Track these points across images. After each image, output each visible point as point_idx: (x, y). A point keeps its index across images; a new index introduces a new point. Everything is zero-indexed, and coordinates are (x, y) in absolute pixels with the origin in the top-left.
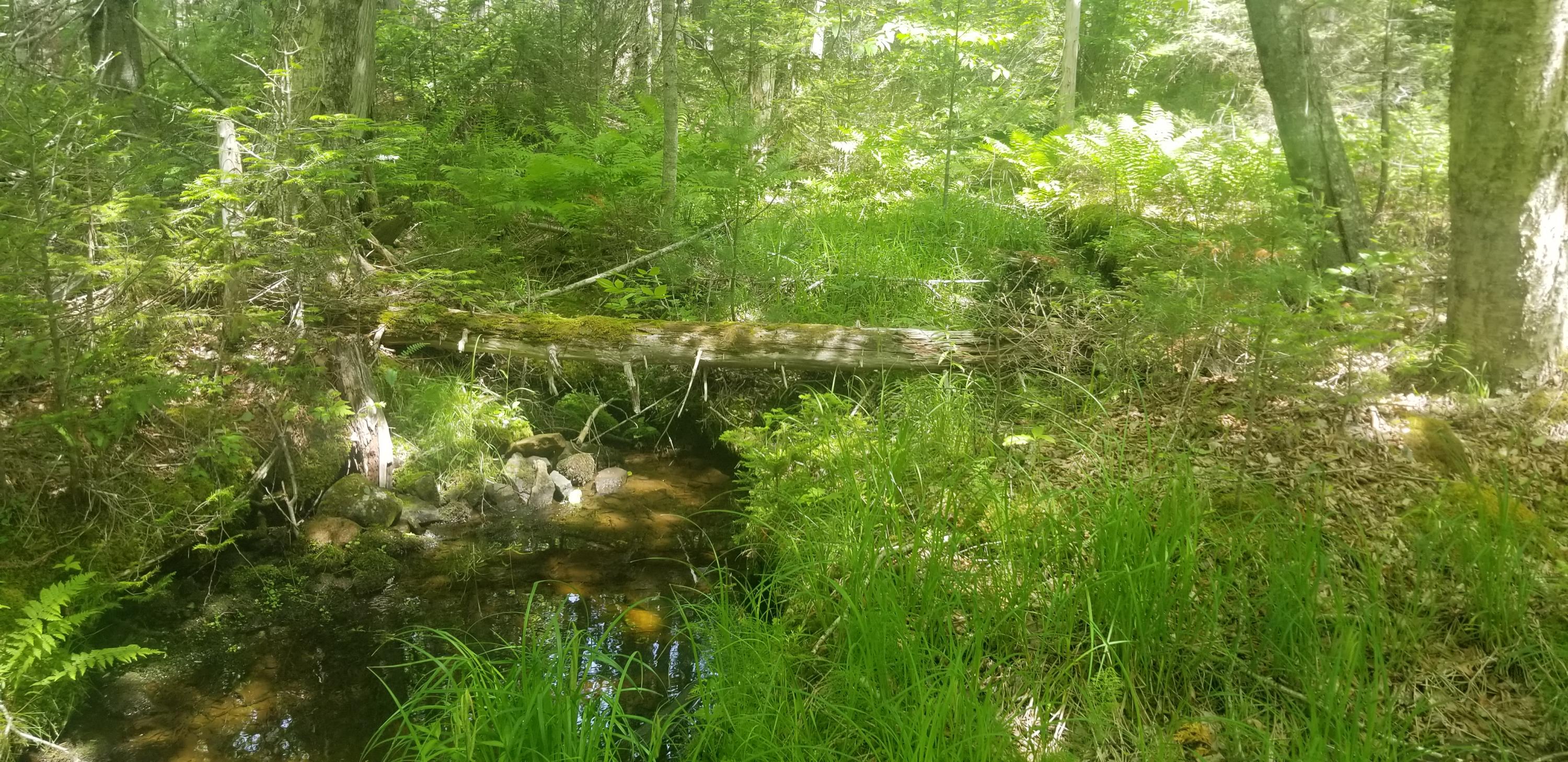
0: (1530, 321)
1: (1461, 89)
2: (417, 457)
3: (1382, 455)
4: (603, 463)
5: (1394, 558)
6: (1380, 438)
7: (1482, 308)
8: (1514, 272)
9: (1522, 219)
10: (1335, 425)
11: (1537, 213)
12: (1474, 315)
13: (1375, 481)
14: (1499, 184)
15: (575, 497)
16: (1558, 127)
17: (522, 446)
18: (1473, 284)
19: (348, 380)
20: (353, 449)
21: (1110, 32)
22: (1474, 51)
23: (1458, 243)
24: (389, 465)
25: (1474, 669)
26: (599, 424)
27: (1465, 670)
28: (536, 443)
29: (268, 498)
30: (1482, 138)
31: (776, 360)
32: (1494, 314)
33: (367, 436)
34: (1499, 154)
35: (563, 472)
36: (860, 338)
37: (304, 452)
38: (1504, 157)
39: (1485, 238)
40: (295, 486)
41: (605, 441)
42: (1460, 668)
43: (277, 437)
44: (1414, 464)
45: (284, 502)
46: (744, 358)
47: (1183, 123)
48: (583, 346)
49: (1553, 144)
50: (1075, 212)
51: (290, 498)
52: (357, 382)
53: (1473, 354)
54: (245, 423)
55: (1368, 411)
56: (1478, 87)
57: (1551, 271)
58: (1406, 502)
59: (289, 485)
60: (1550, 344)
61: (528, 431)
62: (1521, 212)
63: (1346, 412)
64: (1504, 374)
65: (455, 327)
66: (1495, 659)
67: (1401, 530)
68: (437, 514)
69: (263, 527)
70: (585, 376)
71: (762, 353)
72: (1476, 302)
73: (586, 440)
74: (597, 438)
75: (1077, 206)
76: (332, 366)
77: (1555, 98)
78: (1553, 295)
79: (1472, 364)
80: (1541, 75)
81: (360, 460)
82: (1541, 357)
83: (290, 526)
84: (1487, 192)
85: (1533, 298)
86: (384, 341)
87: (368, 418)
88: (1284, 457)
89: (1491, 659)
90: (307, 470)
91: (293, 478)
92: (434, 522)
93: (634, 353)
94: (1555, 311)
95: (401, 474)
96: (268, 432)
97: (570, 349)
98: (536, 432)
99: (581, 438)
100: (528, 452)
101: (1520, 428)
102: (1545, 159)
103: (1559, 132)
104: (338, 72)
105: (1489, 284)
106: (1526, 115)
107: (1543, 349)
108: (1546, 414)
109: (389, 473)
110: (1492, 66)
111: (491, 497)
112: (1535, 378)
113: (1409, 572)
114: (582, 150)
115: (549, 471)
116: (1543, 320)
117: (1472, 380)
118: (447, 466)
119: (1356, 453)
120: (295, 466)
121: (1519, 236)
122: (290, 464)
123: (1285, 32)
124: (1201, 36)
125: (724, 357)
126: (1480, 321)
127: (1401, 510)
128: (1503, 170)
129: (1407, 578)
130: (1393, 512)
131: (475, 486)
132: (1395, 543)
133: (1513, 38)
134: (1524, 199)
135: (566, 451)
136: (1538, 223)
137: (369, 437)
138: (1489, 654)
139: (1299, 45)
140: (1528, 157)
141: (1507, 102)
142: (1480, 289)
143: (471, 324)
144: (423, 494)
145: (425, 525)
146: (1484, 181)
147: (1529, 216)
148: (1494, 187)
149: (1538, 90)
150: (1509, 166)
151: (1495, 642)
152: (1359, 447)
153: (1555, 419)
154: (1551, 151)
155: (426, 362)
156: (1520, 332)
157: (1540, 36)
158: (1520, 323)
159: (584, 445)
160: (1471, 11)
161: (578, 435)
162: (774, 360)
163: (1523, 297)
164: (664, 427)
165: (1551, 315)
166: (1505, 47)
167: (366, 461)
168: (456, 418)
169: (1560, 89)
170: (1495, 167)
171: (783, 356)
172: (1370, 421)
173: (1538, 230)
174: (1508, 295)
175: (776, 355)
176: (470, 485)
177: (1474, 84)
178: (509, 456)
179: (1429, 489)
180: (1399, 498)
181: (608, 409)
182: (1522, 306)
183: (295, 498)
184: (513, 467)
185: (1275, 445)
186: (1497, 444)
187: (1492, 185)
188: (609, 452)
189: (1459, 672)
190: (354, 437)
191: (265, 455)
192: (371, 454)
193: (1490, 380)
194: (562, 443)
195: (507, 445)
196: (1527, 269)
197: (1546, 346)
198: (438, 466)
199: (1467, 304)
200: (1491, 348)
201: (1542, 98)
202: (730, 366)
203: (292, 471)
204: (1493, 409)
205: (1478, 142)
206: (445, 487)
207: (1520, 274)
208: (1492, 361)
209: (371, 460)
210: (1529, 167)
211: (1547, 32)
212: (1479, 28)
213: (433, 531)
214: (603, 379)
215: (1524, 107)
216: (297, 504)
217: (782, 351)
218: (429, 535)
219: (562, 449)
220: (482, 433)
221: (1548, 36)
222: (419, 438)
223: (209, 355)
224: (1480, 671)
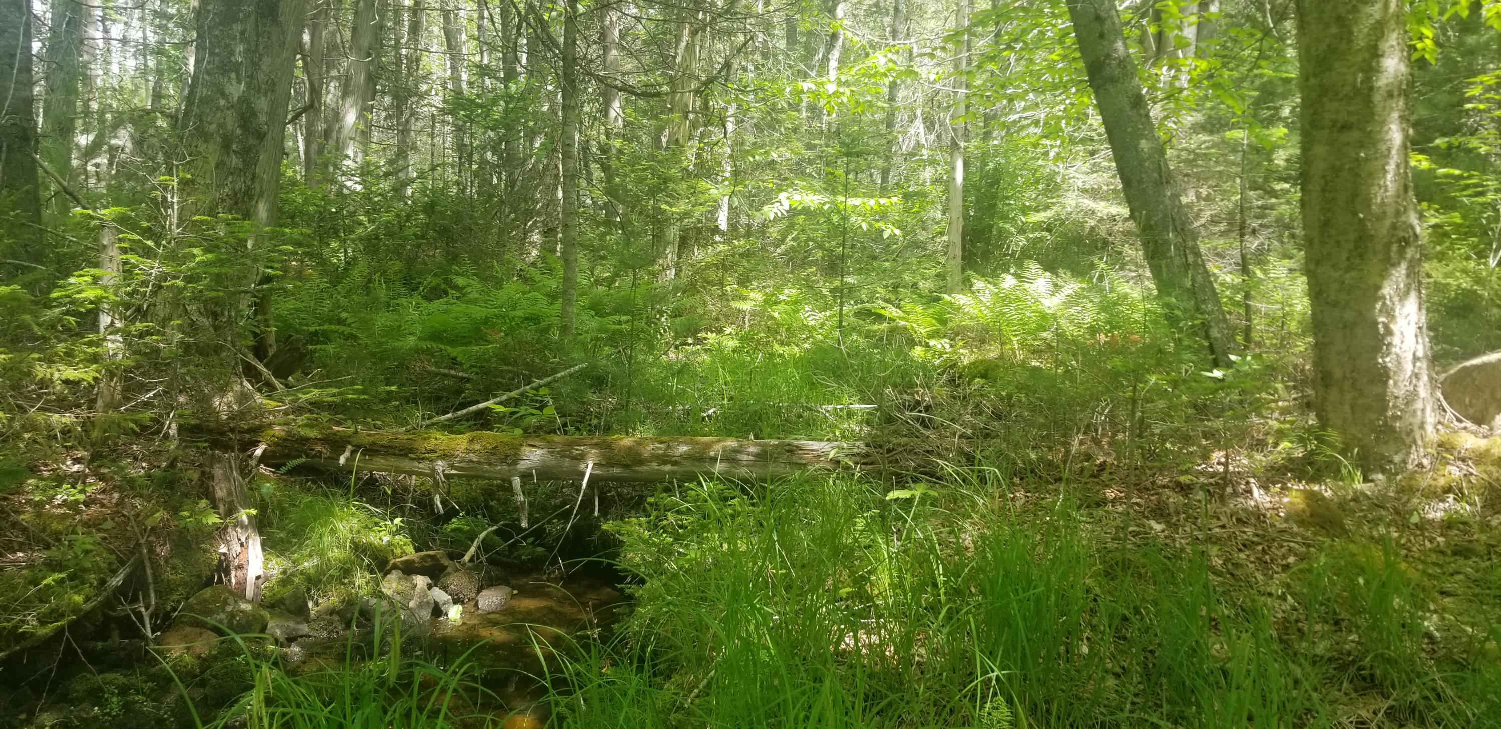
0: (1395, 407)
1: (1311, 187)
2: (289, 572)
3: (1265, 522)
4: (489, 583)
5: (1284, 612)
6: (1261, 506)
7: (1348, 397)
8: (1376, 359)
9: (1378, 306)
10: (1217, 496)
11: (1391, 301)
12: (1342, 404)
13: (1260, 544)
14: (1353, 274)
15: (455, 613)
16: (1403, 219)
17: (401, 562)
18: (1338, 374)
19: (220, 492)
20: (220, 562)
21: (992, 217)
22: (1320, 150)
23: (1320, 335)
24: (258, 578)
25: (1375, 713)
26: (486, 546)
27: (1364, 714)
28: (417, 560)
29: (124, 609)
30: (1333, 232)
31: (669, 473)
32: (1361, 402)
33: (237, 548)
34: (1351, 247)
35: (445, 588)
36: (752, 450)
37: (166, 562)
38: (1356, 248)
39: (1345, 327)
40: (152, 595)
41: (491, 561)
42: (1360, 712)
43: (138, 545)
44: (1296, 529)
45: (140, 613)
46: (635, 472)
47: (1060, 282)
48: (472, 462)
49: (1402, 234)
50: (965, 367)
51: (147, 609)
52: (230, 494)
53: (1343, 443)
54: (105, 531)
55: (1248, 483)
56: (1326, 184)
57: (1410, 357)
58: (1291, 560)
59: (146, 596)
60: (1416, 428)
61: (410, 549)
62: (1376, 299)
63: (1226, 486)
64: (1375, 460)
65: (337, 444)
66: (1394, 703)
67: (1288, 586)
68: (304, 629)
69: (115, 639)
70: (475, 500)
71: (655, 466)
72: (1342, 392)
73: (471, 560)
74: (483, 559)
75: (966, 362)
76: (207, 477)
77: (1398, 190)
78: (1414, 381)
79: (1343, 453)
80: (1384, 169)
81: (228, 574)
82: (1408, 441)
83: (144, 638)
84: (1343, 283)
85: (1396, 383)
86: (263, 459)
87: (239, 530)
88: (1168, 523)
89: (1390, 702)
90: (168, 581)
91: (151, 587)
92: (301, 637)
93: (522, 466)
94: (1417, 395)
95: (271, 589)
96: (129, 539)
97: (456, 465)
98: (417, 550)
99: (467, 558)
100: (409, 569)
101: (1395, 509)
102: (1395, 248)
103: (1405, 223)
104: (236, 204)
105: (1353, 371)
106: (1374, 207)
107: (1410, 433)
108: (1418, 494)
109: (257, 587)
110: (1338, 163)
111: (366, 615)
112: (1405, 462)
113: (1300, 625)
114: (486, 302)
115: (430, 587)
116: (1407, 404)
117: (1346, 467)
118: (320, 581)
119: (1239, 520)
120: (154, 574)
121: (1377, 324)
122: (149, 572)
123: (1147, 164)
124: (1073, 203)
125: (616, 471)
126: (1347, 409)
127: (1286, 567)
128: (1357, 261)
129: (1299, 630)
130: (1280, 570)
131: (350, 602)
132: (1283, 598)
133: (1355, 135)
134: (1379, 288)
135: (449, 570)
136: (1393, 310)
137: (239, 549)
138: (1388, 698)
139: (1161, 177)
140: (1379, 247)
141: (1355, 196)
142: (1345, 378)
143: (355, 441)
144: (292, 608)
145: (291, 640)
146: (1340, 273)
147: (1384, 304)
148: (1349, 278)
149: (1382, 183)
150: (1361, 256)
151: (1393, 687)
152: (1242, 515)
153: (1427, 498)
154: (1400, 241)
155: (307, 481)
156: (1386, 417)
157: (1379, 132)
158: (1385, 408)
159: (470, 565)
160: (1314, 114)
161: (463, 556)
162: (665, 473)
163: (1385, 384)
164: (553, 548)
165: (1414, 400)
166: (1348, 144)
167: (233, 573)
168: (333, 532)
169: (1403, 182)
170: (1348, 259)
171: (676, 468)
172: (1250, 492)
173: (1394, 317)
174: (1372, 382)
175: (668, 468)
176: (343, 601)
177: (1322, 182)
178: (388, 573)
179: (1312, 550)
180: (1284, 557)
181: (496, 533)
182: (1385, 392)
183: (151, 609)
184: (391, 585)
185: (1160, 512)
186: (1375, 523)
187: (1347, 276)
188: (495, 572)
189: (1359, 716)
190: (223, 549)
191: (122, 563)
192: (240, 567)
193: (1362, 466)
194: (445, 562)
195: (386, 562)
196: (1388, 356)
197: (1412, 431)
198: (315, 582)
199: (1334, 394)
200: (1360, 436)
201: (1386, 191)
202: (620, 480)
203: (150, 580)
204: (1369, 493)
205: (1330, 237)
206: (317, 604)
207: (1380, 361)
208: (1362, 448)
209: (239, 573)
210: (1381, 257)
211: (1386, 129)
212: (1323, 128)
213: (299, 645)
214: (493, 504)
215: (1370, 200)
216: (153, 616)
217: (675, 464)
218: (295, 649)
219: (445, 568)
220: (358, 549)
221: (1387, 132)
222: (293, 553)
223: (76, 468)
224: (1380, 715)
